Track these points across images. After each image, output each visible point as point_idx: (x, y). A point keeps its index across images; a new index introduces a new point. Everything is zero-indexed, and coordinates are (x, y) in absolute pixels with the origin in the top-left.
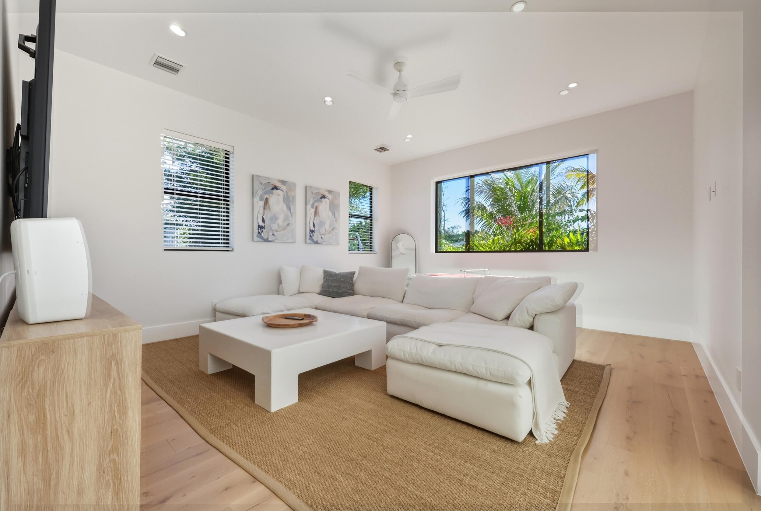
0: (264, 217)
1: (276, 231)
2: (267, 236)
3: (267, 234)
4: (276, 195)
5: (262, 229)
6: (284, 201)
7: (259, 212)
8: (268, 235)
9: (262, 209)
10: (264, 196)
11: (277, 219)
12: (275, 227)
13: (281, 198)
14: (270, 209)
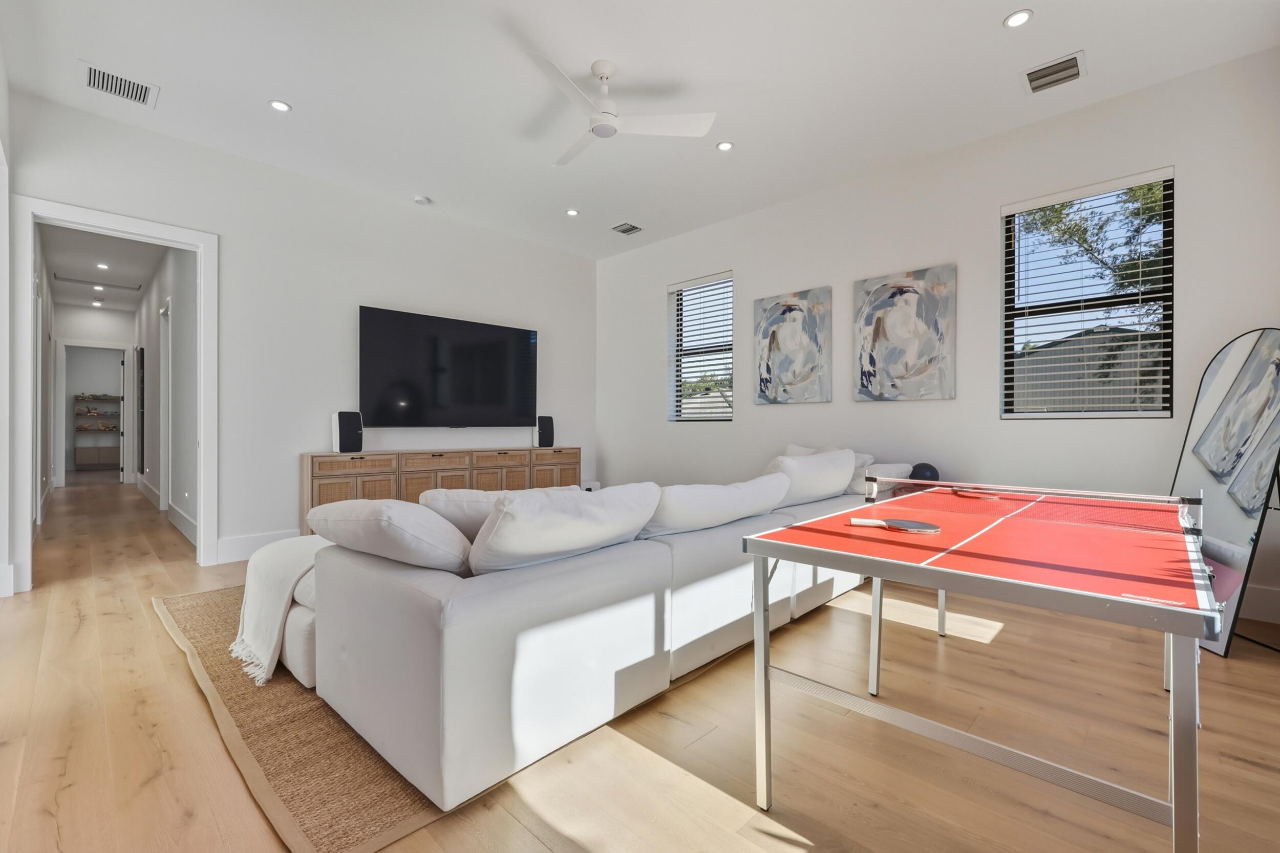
0: (770, 364)
1: (790, 384)
2: (774, 394)
3: (774, 391)
4: (790, 321)
5: (766, 383)
6: (804, 329)
7: (761, 357)
8: (776, 392)
9: (766, 350)
10: (769, 329)
11: (791, 362)
12: (787, 377)
13: (799, 325)
14: (779, 349)
